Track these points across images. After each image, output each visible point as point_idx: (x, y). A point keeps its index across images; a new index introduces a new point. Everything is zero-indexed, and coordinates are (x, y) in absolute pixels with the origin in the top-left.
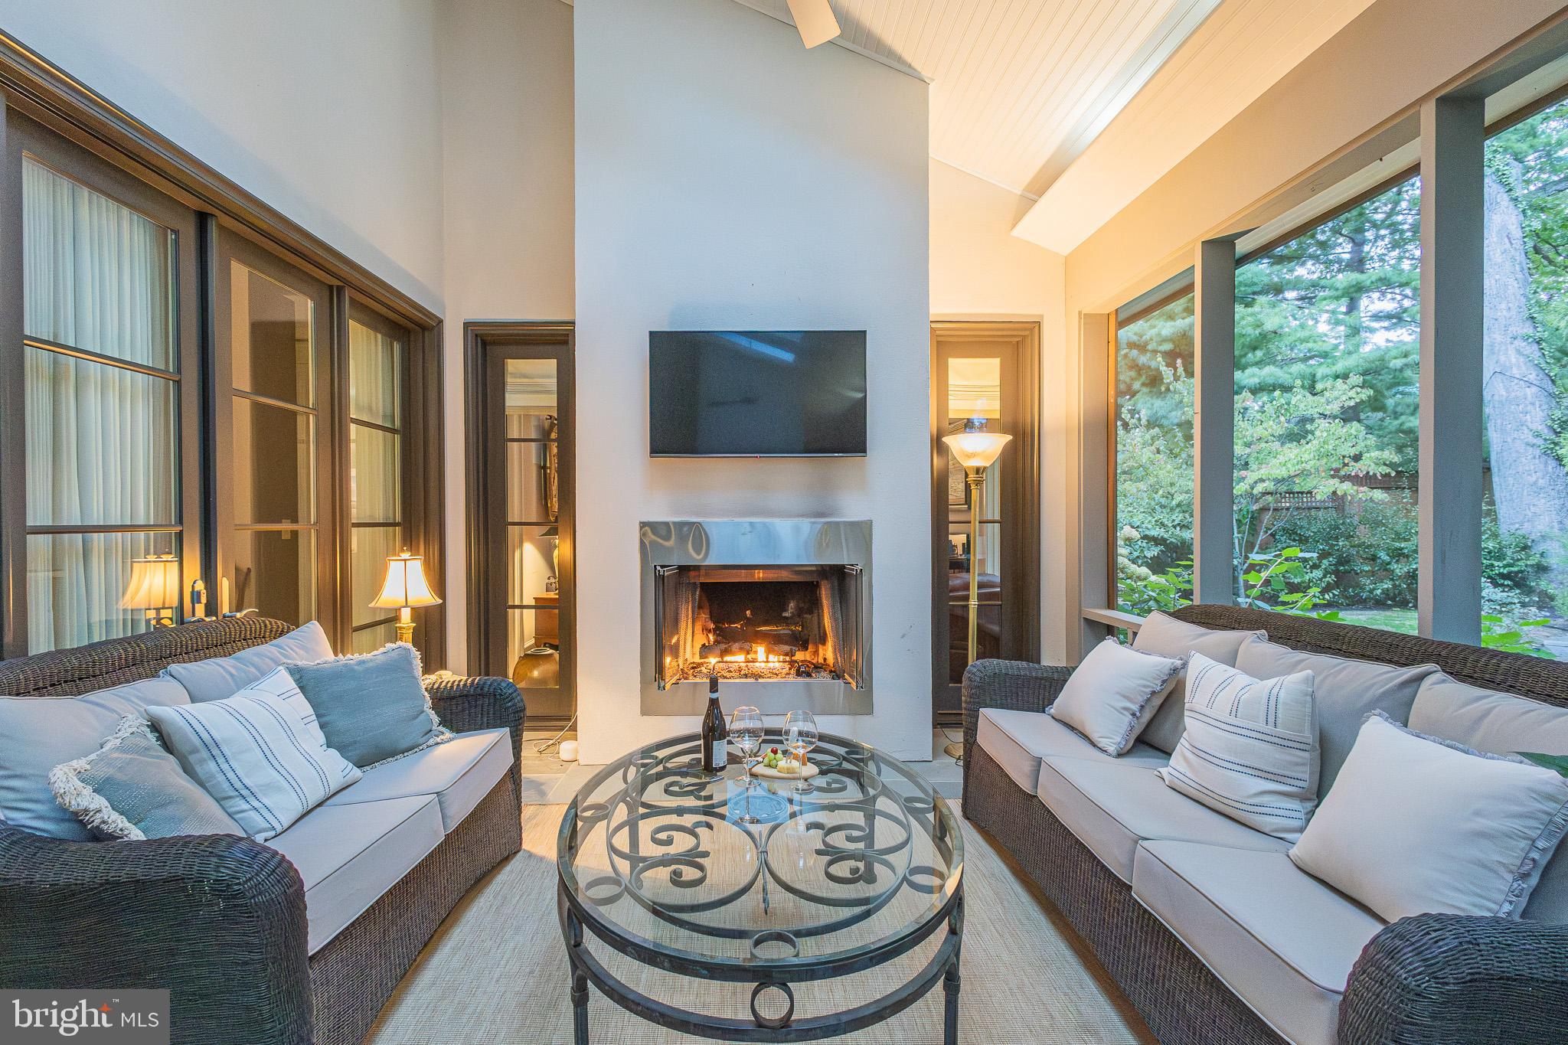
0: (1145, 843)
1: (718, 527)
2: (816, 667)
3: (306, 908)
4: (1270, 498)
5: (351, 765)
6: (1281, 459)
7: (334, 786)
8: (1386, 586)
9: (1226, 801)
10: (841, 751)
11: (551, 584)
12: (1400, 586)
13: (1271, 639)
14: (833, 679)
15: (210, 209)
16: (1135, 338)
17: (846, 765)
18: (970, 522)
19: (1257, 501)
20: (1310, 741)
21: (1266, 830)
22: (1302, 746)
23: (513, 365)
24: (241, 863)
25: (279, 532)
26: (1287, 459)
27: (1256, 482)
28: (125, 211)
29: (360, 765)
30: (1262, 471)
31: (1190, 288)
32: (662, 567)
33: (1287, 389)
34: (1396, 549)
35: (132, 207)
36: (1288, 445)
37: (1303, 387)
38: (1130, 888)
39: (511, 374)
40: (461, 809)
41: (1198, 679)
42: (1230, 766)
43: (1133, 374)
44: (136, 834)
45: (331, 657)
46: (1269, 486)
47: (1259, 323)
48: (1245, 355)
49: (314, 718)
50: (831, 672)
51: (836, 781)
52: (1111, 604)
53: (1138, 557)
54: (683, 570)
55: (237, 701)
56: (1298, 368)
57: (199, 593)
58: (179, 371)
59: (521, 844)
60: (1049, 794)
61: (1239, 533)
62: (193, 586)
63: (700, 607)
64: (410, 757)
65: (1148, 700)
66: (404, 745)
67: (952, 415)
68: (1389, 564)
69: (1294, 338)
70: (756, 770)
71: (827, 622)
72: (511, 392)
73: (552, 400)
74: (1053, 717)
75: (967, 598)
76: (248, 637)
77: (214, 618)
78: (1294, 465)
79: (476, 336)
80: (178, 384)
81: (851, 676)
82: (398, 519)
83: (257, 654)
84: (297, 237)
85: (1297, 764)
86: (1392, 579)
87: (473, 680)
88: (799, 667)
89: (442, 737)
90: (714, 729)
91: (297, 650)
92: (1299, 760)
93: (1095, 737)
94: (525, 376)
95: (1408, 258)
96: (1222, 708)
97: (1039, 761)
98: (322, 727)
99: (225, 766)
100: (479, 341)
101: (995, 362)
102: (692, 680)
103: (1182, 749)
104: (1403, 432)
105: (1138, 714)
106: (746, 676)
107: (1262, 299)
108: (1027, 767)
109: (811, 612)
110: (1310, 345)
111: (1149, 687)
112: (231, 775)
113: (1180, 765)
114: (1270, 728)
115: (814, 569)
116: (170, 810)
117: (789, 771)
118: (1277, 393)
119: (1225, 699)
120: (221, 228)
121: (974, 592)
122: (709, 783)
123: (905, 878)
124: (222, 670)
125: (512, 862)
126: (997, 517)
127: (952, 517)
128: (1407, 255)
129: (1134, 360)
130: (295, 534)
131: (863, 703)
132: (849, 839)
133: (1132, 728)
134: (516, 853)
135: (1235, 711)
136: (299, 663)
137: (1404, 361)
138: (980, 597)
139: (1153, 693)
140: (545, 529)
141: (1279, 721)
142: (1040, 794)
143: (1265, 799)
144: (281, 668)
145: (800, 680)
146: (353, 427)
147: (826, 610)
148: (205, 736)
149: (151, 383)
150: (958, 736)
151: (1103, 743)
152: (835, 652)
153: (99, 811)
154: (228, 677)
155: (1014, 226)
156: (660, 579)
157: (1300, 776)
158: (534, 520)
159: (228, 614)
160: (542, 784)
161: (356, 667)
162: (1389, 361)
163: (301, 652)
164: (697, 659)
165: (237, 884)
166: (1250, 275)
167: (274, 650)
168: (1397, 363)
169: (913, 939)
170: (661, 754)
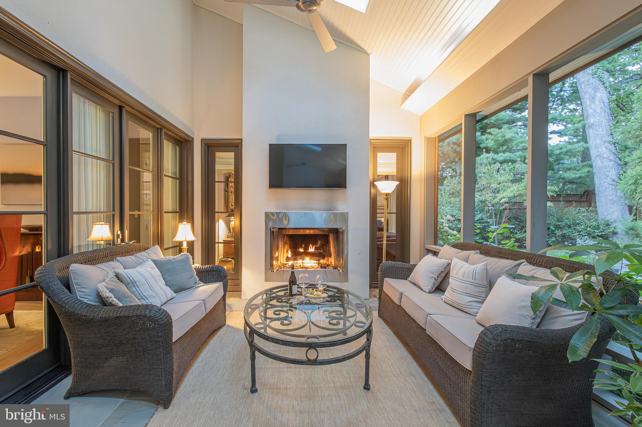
0: (431, 316)
1: (292, 214)
2: (328, 265)
3: (172, 327)
4: (507, 205)
5: (173, 292)
6: (511, 189)
7: (169, 298)
8: (553, 240)
9: (460, 305)
10: (336, 290)
11: (229, 235)
12: (558, 240)
13: (481, 253)
14: (334, 269)
15: (123, 105)
16: (456, 141)
17: (337, 295)
18: (384, 213)
19: (503, 205)
20: (486, 285)
21: (471, 314)
22: (483, 286)
23: (218, 154)
24: (156, 312)
25: (134, 215)
26: (513, 189)
27: (501, 199)
28: (98, 107)
29: (176, 292)
30: (504, 194)
31: (460, 131)
32: (273, 228)
33: (514, 162)
34: (557, 225)
35: (100, 105)
36: (515, 184)
37: (521, 161)
38: (425, 330)
39: (217, 157)
40: (210, 306)
41: (455, 265)
42: (461, 293)
43: (455, 155)
44: (121, 305)
45: (163, 257)
46: (506, 200)
47: (504, 136)
48: (499, 148)
49: (161, 276)
50: (333, 267)
51: (333, 299)
52: (436, 243)
53: (455, 227)
54: (280, 229)
55: (139, 269)
56: (518, 154)
57: (119, 235)
58: (114, 160)
59: (226, 322)
60: (405, 305)
61: (495, 218)
62: (117, 232)
63: (286, 243)
64: (190, 291)
65: (440, 274)
66: (188, 286)
67: (378, 174)
68: (554, 231)
69: (518, 142)
70: (307, 295)
71: (332, 249)
72: (218, 164)
73: (232, 167)
74: (410, 282)
75: (382, 241)
76: (136, 250)
77: (124, 244)
78: (516, 192)
79: (205, 144)
80: (113, 164)
81: (340, 268)
82: (178, 210)
83: (142, 255)
84: (150, 113)
85: (482, 292)
86: (555, 237)
87: (210, 266)
88: (322, 265)
89: (200, 284)
90: (293, 281)
91: (153, 254)
92: (482, 291)
93: (422, 287)
94: (222, 158)
95: (566, 109)
96: (460, 276)
97: (402, 294)
98: (164, 279)
99: (138, 289)
100: (206, 147)
101: (394, 155)
102: (283, 269)
103: (448, 289)
104: (561, 178)
105: (436, 279)
106: (302, 268)
107: (506, 126)
108: (398, 296)
109: (326, 246)
110: (524, 144)
111: (440, 270)
112: (140, 292)
113: (448, 294)
114: (473, 281)
115: (327, 229)
116: (128, 299)
117: (318, 295)
118: (510, 163)
119: (461, 272)
120: (126, 111)
121: (385, 238)
122: (291, 299)
123: (353, 324)
124: (131, 260)
125: (223, 328)
126: (395, 212)
127: (378, 211)
128: (566, 107)
129: (455, 149)
130: (139, 215)
131: (345, 277)
132: (336, 314)
133: (434, 284)
134: (224, 325)
135: (463, 276)
136: (155, 259)
137: (560, 151)
138: (387, 241)
139: (442, 272)
140: (227, 214)
141: (476, 278)
142: (402, 305)
143: (471, 303)
144: (149, 259)
145: (322, 269)
146: (165, 178)
147: (331, 244)
148: (132, 279)
149: (105, 164)
150: (377, 291)
151: (424, 289)
152: (334, 260)
153: (111, 298)
154: (134, 262)
155: (401, 105)
156: (272, 233)
157: (481, 296)
158: (222, 211)
159: (127, 242)
160: (230, 305)
161: (172, 260)
162: (554, 151)
163: (154, 255)
164: (285, 262)
165: (155, 318)
166: (501, 117)
167: (146, 254)
168: (557, 152)
169: (355, 338)
170: (274, 291)
